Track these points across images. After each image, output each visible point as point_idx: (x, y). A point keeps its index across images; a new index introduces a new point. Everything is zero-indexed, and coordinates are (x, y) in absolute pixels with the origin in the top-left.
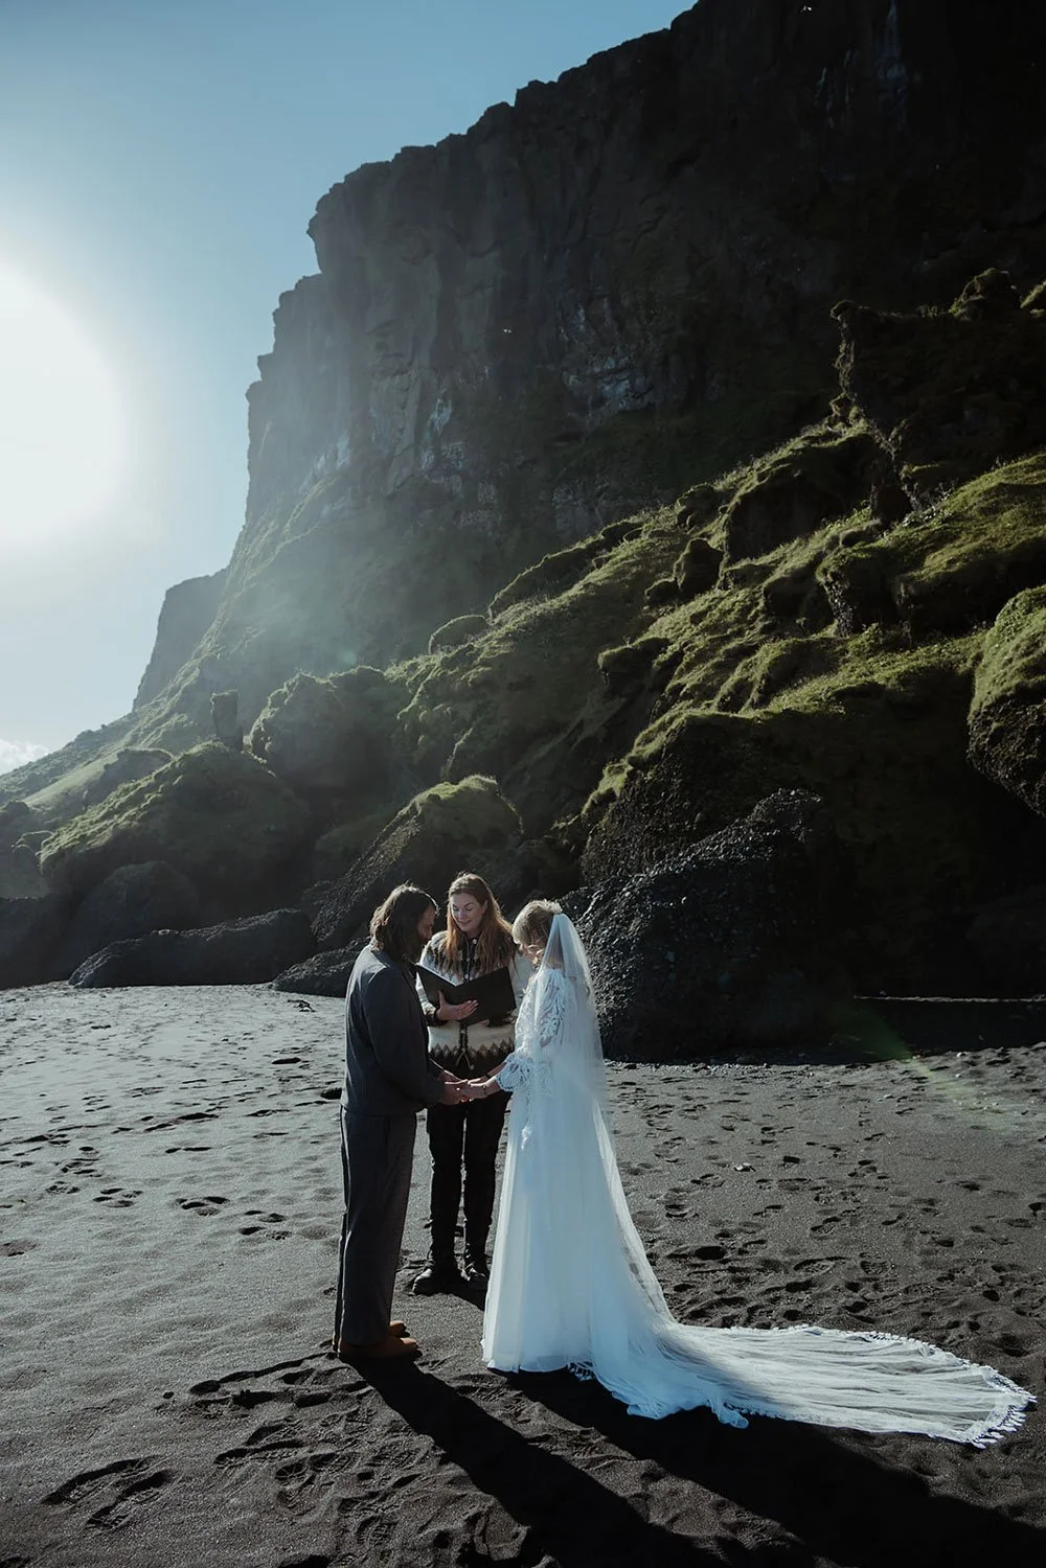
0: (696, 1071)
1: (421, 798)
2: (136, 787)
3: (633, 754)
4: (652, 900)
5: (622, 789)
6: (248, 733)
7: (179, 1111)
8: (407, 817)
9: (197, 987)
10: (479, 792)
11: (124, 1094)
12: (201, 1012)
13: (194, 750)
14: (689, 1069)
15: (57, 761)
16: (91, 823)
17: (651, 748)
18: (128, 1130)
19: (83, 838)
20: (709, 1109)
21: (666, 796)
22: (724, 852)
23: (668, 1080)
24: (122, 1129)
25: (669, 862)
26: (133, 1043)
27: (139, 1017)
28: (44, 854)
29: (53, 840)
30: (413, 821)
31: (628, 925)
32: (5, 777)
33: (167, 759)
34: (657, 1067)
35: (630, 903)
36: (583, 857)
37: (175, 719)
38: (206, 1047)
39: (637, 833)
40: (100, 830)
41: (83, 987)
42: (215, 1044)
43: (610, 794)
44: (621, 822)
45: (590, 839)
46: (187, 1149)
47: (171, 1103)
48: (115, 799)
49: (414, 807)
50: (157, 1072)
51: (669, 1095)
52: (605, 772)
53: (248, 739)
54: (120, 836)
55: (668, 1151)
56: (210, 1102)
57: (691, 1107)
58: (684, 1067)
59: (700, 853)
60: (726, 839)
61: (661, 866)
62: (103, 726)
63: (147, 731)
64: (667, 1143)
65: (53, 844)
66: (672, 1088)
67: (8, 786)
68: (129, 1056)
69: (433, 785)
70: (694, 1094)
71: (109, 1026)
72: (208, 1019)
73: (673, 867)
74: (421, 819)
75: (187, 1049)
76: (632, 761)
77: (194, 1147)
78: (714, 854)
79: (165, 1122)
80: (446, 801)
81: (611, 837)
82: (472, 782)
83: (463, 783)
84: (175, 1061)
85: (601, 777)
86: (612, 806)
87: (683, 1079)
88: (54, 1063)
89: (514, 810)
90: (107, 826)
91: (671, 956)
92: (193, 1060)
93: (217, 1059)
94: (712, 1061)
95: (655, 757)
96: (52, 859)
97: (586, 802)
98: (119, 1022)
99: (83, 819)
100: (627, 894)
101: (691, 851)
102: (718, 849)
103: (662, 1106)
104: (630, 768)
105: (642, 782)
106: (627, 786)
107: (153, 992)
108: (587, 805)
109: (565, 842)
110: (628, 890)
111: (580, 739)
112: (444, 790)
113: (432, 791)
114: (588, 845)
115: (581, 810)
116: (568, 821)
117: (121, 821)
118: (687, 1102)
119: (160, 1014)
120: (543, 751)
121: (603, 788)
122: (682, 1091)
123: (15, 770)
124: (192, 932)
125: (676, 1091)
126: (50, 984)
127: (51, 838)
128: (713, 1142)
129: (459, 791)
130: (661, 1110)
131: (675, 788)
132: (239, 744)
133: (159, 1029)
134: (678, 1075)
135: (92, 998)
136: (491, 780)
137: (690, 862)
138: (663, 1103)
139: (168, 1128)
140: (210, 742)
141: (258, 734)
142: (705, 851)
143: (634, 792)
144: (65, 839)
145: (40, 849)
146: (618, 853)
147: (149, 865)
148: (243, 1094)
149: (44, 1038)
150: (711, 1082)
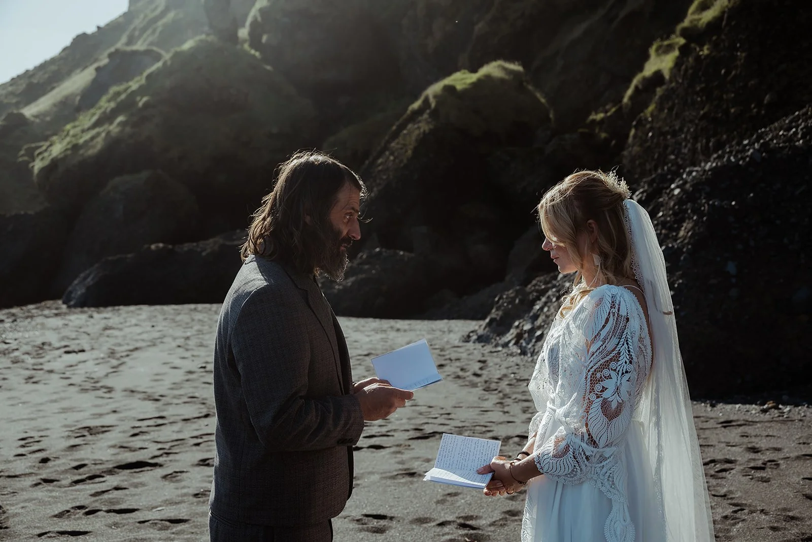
0: (764, 411)
1: (436, 88)
2: (126, 90)
3: (686, 23)
4: (708, 198)
5: (671, 70)
6: (243, 26)
7: (119, 457)
8: (419, 112)
9: (192, 306)
10: (502, 81)
11: (67, 434)
12: (189, 334)
13: (187, 45)
14: (754, 409)
15: (53, 68)
16: (83, 131)
17: (708, 16)
18: (51, 481)
19: (75, 147)
20: (783, 467)
21: (728, 73)
22: (803, 137)
23: (727, 424)
24: (46, 481)
25: (731, 152)
26: (100, 371)
27: (119, 341)
28: (38, 165)
29: (46, 150)
30: (425, 116)
31: (678, 230)
32: (4, 86)
33: (158, 57)
34: (713, 406)
35: (680, 201)
36: (625, 153)
37: (171, 15)
38: (179, 376)
39: (691, 121)
40: (92, 138)
41: (75, 306)
42: (191, 372)
43: (658, 77)
44: (671, 109)
45: (633, 132)
46: (109, 511)
47: (114, 446)
48: (105, 104)
49: (426, 101)
50: (113, 406)
51: (728, 444)
52: (652, 51)
53: (243, 33)
54: (113, 144)
55: (728, 531)
56: (160, 446)
57: (759, 463)
58: (748, 406)
59: (772, 140)
60: (806, 121)
61: (720, 157)
62: (99, 28)
63: (144, 30)
64: (726, 517)
65: (46, 154)
66: (733, 435)
67: (6, 96)
68: (93, 385)
69: (449, 74)
70: (762, 444)
71: (83, 351)
72: (192, 343)
73: (735, 156)
74: (435, 114)
75: (157, 378)
76: (685, 33)
77: (118, 507)
78: (791, 140)
79: (98, 473)
80: (465, 92)
81: (660, 128)
82: (493, 69)
83: (484, 70)
84: (139, 392)
85: (646, 57)
86: (659, 91)
87: (747, 423)
88: (9, 394)
89: (543, 100)
90: (98, 134)
91: (731, 268)
92: (160, 389)
93: (188, 390)
94: (785, 398)
95: (714, 26)
96: (45, 170)
97: (628, 87)
98: (96, 346)
99: (75, 127)
100: (677, 192)
101: (760, 137)
102: (796, 133)
103: (720, 461)
104: (682, 41)
105: (698, 58)
106: (678, 63)
107: (145, 311)
108: (630, 92)
109: (603, 135)
110: (677, 187)
111: (622, 14)
112: (462, 79)
113: (447, 81)
114: (630, 140)
115: (622, 97)
116: (606, 112)
117: (114, 128)
118: (753, 456)
119: (145, 336)
120: (578, 31)
121: (649, 69)
122: (746, 440)
123: (13, 79)
124: (186, 247)
125: (738, 440)
126: (43, 304)
127: (44, 148)
128: (793, 518)
129: (479, 81)
130: (719, 467)
131: (739, 63)
132: (233, 38)
133: (135, 354)
134: (742, 417)
135: (78, 318)
136: (516, 67)
137: (758, 150)
138: (719, 457)
139: (97, 480)
140: (203, 37)
141: (254, 24)
142: (777, 137)
143: (686, 70)
144: (57, 149)
145: (34, 161)
146: (666, 147)
147: (144, 175)
148: (201, 436)
149: (10, 365)
150: (783, 427)
